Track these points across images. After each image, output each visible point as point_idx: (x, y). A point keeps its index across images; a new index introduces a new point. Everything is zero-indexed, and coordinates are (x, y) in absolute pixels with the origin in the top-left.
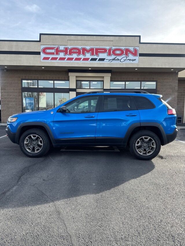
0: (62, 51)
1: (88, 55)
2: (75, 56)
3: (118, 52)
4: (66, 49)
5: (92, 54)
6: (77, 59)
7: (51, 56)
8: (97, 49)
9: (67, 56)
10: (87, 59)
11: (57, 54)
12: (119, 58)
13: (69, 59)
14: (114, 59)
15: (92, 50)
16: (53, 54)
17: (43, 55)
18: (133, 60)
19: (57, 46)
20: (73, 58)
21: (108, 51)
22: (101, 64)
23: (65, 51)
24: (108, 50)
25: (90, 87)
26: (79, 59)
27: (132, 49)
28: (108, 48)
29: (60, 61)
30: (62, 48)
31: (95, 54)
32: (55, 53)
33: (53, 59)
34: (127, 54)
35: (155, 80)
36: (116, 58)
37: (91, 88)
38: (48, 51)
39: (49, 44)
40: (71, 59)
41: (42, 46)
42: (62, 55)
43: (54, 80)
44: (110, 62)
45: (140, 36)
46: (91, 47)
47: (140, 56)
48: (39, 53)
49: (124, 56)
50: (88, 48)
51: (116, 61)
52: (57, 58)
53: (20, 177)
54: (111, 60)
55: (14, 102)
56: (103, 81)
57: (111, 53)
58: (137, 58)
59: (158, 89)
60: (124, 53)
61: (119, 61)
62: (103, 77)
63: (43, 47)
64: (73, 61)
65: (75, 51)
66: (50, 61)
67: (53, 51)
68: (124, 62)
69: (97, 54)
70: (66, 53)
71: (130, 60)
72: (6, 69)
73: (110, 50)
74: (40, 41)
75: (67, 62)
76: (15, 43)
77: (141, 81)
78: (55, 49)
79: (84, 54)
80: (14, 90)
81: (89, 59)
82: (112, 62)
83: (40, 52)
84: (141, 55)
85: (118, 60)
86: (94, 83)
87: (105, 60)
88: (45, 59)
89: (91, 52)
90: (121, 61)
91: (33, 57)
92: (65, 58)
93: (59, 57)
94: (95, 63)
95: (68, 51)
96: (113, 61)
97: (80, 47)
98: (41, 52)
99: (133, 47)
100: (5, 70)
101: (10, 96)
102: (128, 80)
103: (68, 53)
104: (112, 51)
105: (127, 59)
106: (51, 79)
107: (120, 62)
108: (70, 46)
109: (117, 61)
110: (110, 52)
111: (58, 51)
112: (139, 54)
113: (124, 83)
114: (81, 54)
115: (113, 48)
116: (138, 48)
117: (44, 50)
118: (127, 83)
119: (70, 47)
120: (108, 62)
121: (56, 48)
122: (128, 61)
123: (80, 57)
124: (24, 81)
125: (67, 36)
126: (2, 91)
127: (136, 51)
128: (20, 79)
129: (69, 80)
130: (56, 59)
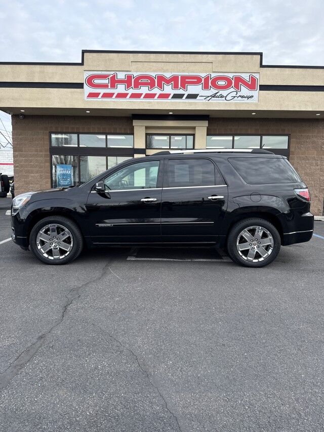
0: (121, 82)
1: (168, 89)
2: (144, 90)
3: (222, 83)
4: (129, 77)
5: (176, 87)
6: (148, 96)
7: (102, 91)
8: (183, 78)
9: (131, 91)
10: (165, 96)
11: (113, 86)
12: (224, 93)
13: (134, 96)
14: (214, 96)
15: (175, 79)
16: (105, 86)
17: (87, 89)
18: (248, 97)
19: (112, 73)
20: (141, 94)
21: (203, 81)
22: (191, 104)
23: (128, 81)
24: (203, 79)
25: (170, 146)
26: (152, 96)
27: (246, 77)
28: (203, 75)
29: (118, 100)
30: (121, 76)
31: (180, 86)
32: (109, 84)
33: (106, 95)
34: (237, 87)
35: (286, 133)
36: (218, 94)
37: (171, 148)
38: (97, 81)
39: (98, 69)
40: (138, 96)
41: (86, 72)
42: (121, 89)
43: (106, 134)
44: (207, 101)
45: (262, 53)
46: (173, 74)
47: (261, 89)
48: (80, 86)
49: (232, 90)
50: (168, 75)
51: (217, 99)
52: (113, 94)
53: (66, 307)
54: (209, 97)
55: (37, 172)
56: (194, 135)
57: (210, 84)
58: (256, 93)
59: (292, 149)
60: (233, 85)
61: (224, 98)
62: (194, 128)
63: (87, 74)
64: (142, 99)
65: (144, 81)
66: (101, 100)
67: (106, 81)
68: (232, 101)
69: (183, 86)
70: (129, 86)
71: (243, 97)
72: (22, 114)
73: (207, 79)
74: (82, 64)
75: (130, 102)
76: (38, 67)
77: (261, 135)
78: (110, 77)
79: (160, 86)
80: (37, 151)
81: (170, 94)
82: (210, 101)
83: (83, 84)
84: (263, 88)
85: (222, 97)
86: (177, 138)
87: (198, 98)
88: (92, 95)
89: (173, 82)
90: (227, 99)
91: (71, 92)
92: (127, 94)
93: (116, 91)
94: (180, 102)
95: (133, 80)
96: (213, 98)
97: (153, 74)
98: (85, 84)
99: (250, 74)
100: (21, 117)
101: (31, 162)
102: (238, 132)
103: (133, 86)
104: (210, 81)
105: (238, 95)
106: (102, 131)
107: (225, 101)
108: (137, 72)
109: (220, 99)
110: (207, 83)
111: (114, 82)
112: (260, 85)
113: (230, 138)
114: (156, 86)
115: (213, 75)
116: (257, 76)
117: (90, 81)
118: (236, 138)
119: (136, 74)
120: (204, 101)
121: (112, 75)
122: (240, 98)
123: (153, 92)
124: (53, 136)
125: (131, 55)
126: (17, 153)
127: (253, 80)
128: (48, 132)
129: (133, 134)
130: (110, 95)
